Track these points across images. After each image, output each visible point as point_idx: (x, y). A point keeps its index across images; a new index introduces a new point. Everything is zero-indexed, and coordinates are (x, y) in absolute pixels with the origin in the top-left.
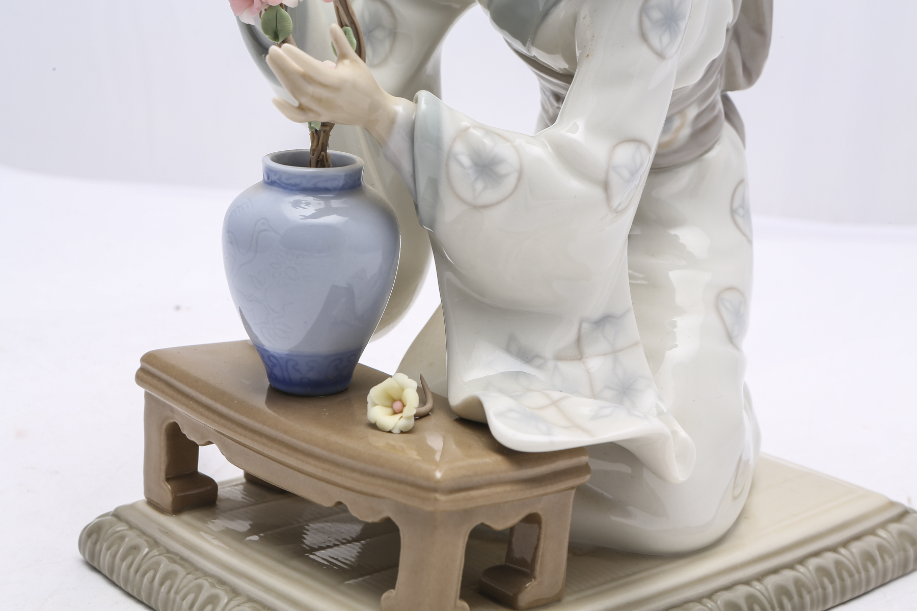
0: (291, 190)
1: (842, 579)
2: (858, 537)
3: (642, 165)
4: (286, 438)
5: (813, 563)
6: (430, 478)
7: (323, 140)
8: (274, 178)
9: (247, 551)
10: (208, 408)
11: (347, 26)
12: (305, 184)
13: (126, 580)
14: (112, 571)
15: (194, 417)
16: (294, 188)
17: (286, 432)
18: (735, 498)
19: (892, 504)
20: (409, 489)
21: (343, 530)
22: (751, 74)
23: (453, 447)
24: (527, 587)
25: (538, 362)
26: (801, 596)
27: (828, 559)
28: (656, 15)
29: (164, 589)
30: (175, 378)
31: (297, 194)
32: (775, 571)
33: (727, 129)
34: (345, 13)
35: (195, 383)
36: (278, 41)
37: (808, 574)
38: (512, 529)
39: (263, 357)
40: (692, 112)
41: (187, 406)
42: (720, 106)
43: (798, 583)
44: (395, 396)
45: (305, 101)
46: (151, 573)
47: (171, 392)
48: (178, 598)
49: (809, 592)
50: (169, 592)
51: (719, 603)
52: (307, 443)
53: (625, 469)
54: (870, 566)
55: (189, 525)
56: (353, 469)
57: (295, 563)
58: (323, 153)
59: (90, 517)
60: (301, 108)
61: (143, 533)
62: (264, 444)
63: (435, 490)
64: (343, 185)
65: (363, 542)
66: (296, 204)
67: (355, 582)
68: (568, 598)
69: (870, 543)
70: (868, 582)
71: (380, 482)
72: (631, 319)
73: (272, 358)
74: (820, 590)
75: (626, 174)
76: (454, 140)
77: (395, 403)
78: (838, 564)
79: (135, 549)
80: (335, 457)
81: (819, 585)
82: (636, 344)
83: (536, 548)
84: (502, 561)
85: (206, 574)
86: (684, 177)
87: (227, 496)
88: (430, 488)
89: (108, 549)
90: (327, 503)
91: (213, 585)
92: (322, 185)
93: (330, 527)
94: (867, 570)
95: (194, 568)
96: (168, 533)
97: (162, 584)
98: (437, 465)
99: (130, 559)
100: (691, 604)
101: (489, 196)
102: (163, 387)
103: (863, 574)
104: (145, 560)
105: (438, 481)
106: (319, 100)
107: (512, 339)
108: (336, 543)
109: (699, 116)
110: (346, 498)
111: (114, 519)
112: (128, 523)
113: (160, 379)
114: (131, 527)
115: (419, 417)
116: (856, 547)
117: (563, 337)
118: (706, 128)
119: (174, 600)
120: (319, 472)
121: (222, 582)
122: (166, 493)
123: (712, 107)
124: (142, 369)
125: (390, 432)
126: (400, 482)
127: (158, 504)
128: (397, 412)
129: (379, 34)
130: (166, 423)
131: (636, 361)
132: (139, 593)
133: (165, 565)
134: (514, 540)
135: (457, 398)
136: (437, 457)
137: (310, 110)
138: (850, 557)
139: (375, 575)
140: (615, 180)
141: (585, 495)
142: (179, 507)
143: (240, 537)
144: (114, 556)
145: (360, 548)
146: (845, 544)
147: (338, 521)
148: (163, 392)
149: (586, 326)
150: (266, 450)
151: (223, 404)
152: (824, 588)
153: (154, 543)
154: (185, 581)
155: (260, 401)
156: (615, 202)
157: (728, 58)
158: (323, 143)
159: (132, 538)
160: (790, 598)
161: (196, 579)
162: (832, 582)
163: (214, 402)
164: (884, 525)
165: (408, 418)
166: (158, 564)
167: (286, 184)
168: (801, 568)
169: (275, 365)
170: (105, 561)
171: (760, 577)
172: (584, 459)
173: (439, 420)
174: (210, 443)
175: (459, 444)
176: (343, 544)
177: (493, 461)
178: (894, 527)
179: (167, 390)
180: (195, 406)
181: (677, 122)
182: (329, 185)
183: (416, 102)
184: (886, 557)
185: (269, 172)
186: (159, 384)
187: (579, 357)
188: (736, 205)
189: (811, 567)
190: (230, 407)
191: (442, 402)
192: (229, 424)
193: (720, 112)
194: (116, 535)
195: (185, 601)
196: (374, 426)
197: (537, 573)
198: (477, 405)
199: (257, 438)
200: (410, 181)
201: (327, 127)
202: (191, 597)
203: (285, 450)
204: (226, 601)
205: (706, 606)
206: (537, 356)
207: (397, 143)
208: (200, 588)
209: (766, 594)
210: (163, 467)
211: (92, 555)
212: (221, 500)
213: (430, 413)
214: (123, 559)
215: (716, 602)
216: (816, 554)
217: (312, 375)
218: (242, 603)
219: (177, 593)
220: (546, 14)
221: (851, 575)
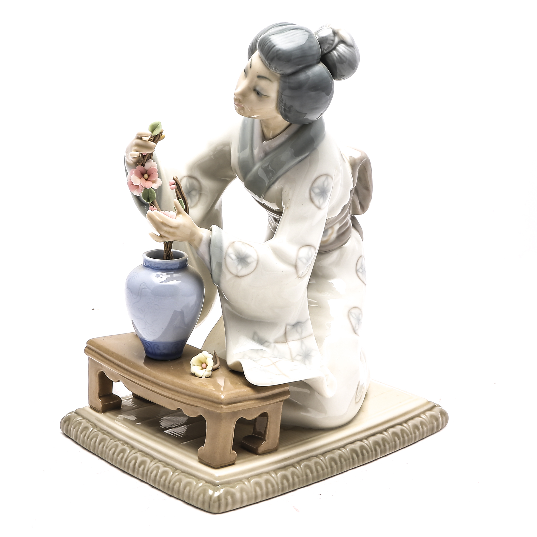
0: (156, 270)
1: (403, 437)
2: (412, 418)
3: (312, 256)
4: (155, 380)
5: (391, 430)
6: (219, 398)
7: (170, 246)
8: (148, 264)
9: (137, 429)
10: (119, 366)
11: (181, 199)
12: (162, 267)
13: (83, 442)
14: (76, 438)
15: (112, 369)
16: (157, 269)
17: (154, 377)
18: (356, 403)
19: (429, 402)
20: (210, 403)
21: (179, 420)
22: (364, 208)
23: (229, 384)
24: (262, 445)
25: (267, 344)
26: (384, 446)
27: (398, 429)
28: (317, 191)
29: (101, 446)
30: (103, 352)
31: (158, 272)
32: (374, 435)
33: (354, 232)
34: (180, 193)
35: (112, 354)
36: (149, 202)
37: (388, 436)
38: (255, 419)
39: (143, 343)
40: (337, 227)
41: (109, 365)
42: (350, 222)
43: (384, 440)
44: (203, 362)
45: (162, 233)
46: (94, 439)
47: (102, 358)
48: (107, 450)
49: (389, 444)
50: (103, 447)
51: (348, 450)
52: (164, 382)
53: (307, 391)
54: (416, 431)
55: (110, 417)
56: (185, 394)
57: (158, 435)
58: (169, 252)
59: (64, 414)
60: (161, 236)
61: (89, 421)
62: (144, 382)
63: (221, 404)
64: (179, 267)
65: (189, 425)
66: (158, 276)
67: (186, 443)
68: (281, 449)
69: (417, 420)
70: (415, 438)
71: (197, 400)
72: (309, 323)
73: (147, 344)
74: (393, 442)
75: (304, 261)
76: (228, 248)
77: (203, 364)
78: (402, 431)
79: (86, 428)
80: (177, 389)
81: (393, 440)
82: (311, 335)
83: (266, 427)
84: (251, 433)
85: (119, 440)
86: (334, 256)
87: (126, 404)
88: (218, 403)
89: (74, 428)
90: (174, 409)
91: (123, 444)
92: (169, 267)
93: (174, 419)
94: (415, 433)
95: (113, 437)
96: (100, 421)
97: (99, 444)
98: (222, 392)
99: (84, 433)
100: (335, 450)
101: (243, 271)
102: (98, 356)
103: (413, 435)
104: (91, 433)
105: (222, 400)
106: (169, 233)
107: (255, 334)
108: (177, 426)
109: (340, 229)
110: (181, 407)
111: (76, 415)
112: (82, 416)
113: (96, 352)
114: (84, 418)
115: (214, 370)
116: (411, 423)
117: (278, 333)
118: (343, 233)
119: (106, 451)
120: (170, 396)
121: (127, 443)
122: (99, 403)
123: (346, 224)
124: (87, 347)
125: (201, 377)
126: (206, 400)
127: (95, 408)
128: (204, 368)
129: (193, 193)
130: (99, 372)
131: (311, 343)
132: (89, 448)
133: (101, 436)
134: (256, 425)
135: (230, 361)
136: (222, 389)
137: (165, 237)
138: (408, 427)
139: (195, 440)
140: (300, 264)
141: (289, 403)
142: (105, 410)
143: (133, 423)
144: (77, 431)
145: (187, 428)
146: (406, 421)
147: (177, 416)
148: (97, 358)
149: (288, 327)
150: (145, 385)
151: (125, 364)
152: (395, 442)
153: (95, 426)
154: (110, 443)
155: (141, 363)
156: (300, 273)
157: (353, 202)
158: (169, 248)
159: (84, 423)
160: (380, 446)
161: (115, 442)
162: (399, 439)
163: (121, 363)
164: (424, 412)
165: (209, 371)
166: (97, 435)
167: (154, 267)
168: (385, 433)
169: (148, 347)
170: (73, 433)
171: (367, 438)
172: (287, 388)
173: (222, 371)
174: (119, 381)
175: (232, 383)
176: (180, 426)
177: (246, 390)
178: (428, 413)
179: (99, 357)
180: (112, 364)
181: (330, 232)
182: (172, 267)
183: (211, 230)
184: (424, 427)
185: (146, 261)
186: (96, 354)
187: (286, 341)
188: (358, 268)
189: (390, 433)
190: (128, 365)
191: (223, 362)
192: (128, 373)
193: (350, 225)
194: (77, 422)
195: (110, 452)
196: (193, 375)
197: (266, 439)
198: (240, 365)
199: (142, 380)
200: (209, 265)
201: (171, 243)
202: (113, 450)
203: (154, 385)
204: (129, 451)
205: (342, 451)
206: (266, 341)
207: (203, 249)
208: (117, 446)
209: (369, 445)
210: (98, 392)
211: (67, 431)
212: (123, 406)
213: (219, 368)
214: (81, 433)
215: (346, 449)
216: (393, 427)
217: (165, 351)
218: (136, 452)
219: (107, 448)
220: (269, 187)
221: (408, 435)
